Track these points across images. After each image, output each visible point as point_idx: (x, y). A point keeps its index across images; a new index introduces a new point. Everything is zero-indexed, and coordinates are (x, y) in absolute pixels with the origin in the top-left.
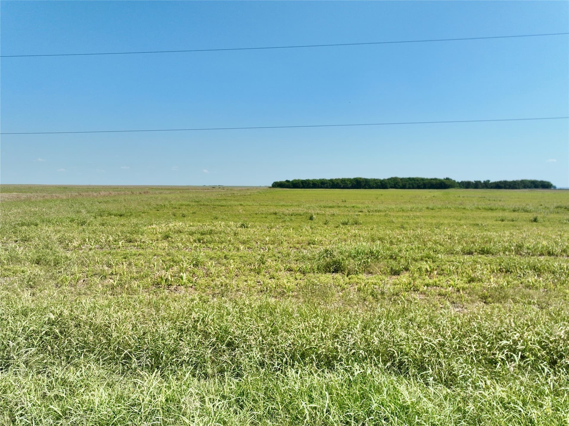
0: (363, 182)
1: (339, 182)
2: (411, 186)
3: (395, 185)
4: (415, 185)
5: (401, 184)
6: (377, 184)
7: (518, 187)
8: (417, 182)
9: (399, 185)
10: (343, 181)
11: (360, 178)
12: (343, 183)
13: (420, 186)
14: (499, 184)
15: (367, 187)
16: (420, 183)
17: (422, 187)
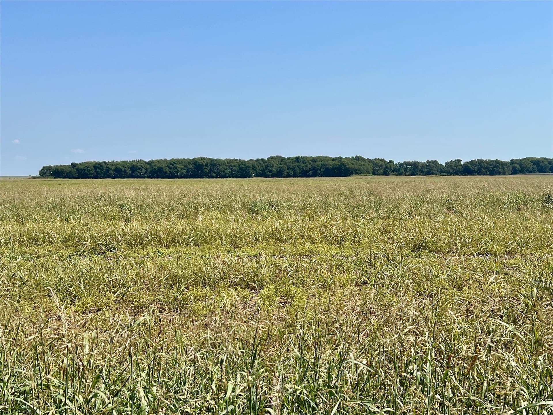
0: (206, 165)
1: (163, 165)
2: (291, 172)
3: (263, 171)
4: (298, 171)
5: (274, 169)
6: (232, 169)
7: (501, 170)
8: (303, 165)
9: (270, 171)
10: (173, 163)
11: (202, 159)
12: (171, 168)
13: (306, 171)
14: (469, 165)
15: (214, 175)
16: (306, 166)
17: (311, 173)
